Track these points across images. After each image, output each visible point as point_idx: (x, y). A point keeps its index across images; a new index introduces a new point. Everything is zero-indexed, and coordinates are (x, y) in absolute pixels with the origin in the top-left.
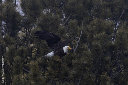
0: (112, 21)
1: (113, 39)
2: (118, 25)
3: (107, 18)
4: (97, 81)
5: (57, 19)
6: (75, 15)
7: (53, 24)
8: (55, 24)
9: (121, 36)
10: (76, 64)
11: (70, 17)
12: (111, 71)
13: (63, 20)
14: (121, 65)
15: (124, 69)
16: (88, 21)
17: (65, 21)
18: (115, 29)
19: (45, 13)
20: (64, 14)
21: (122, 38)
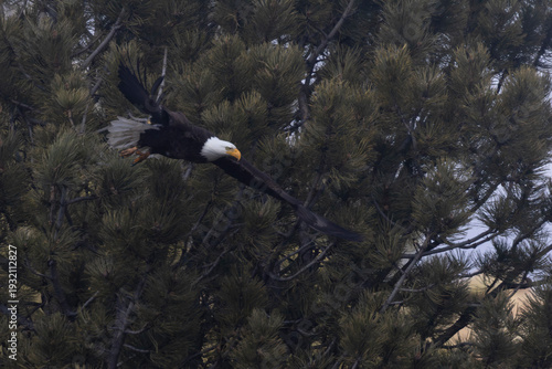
0: (297, 47)
1: (292, 124)
2: (320, 64)
3: (277, 36)
4: (212, 306)
5: (59, 39)
6: (140, 21)
7: (40, 60)
8: (47, 60)
9: (332, 111)
10: (119, 231)
11: (116, 30)
12: (274, 264)
13: (84, 42)
14: (318, 237)
15: (328, 253)
16: (194, 46)
17: (91, 47)
18: (308, 81)
19: (13, 13)
20: (92, 20)
21: (332, 120)
